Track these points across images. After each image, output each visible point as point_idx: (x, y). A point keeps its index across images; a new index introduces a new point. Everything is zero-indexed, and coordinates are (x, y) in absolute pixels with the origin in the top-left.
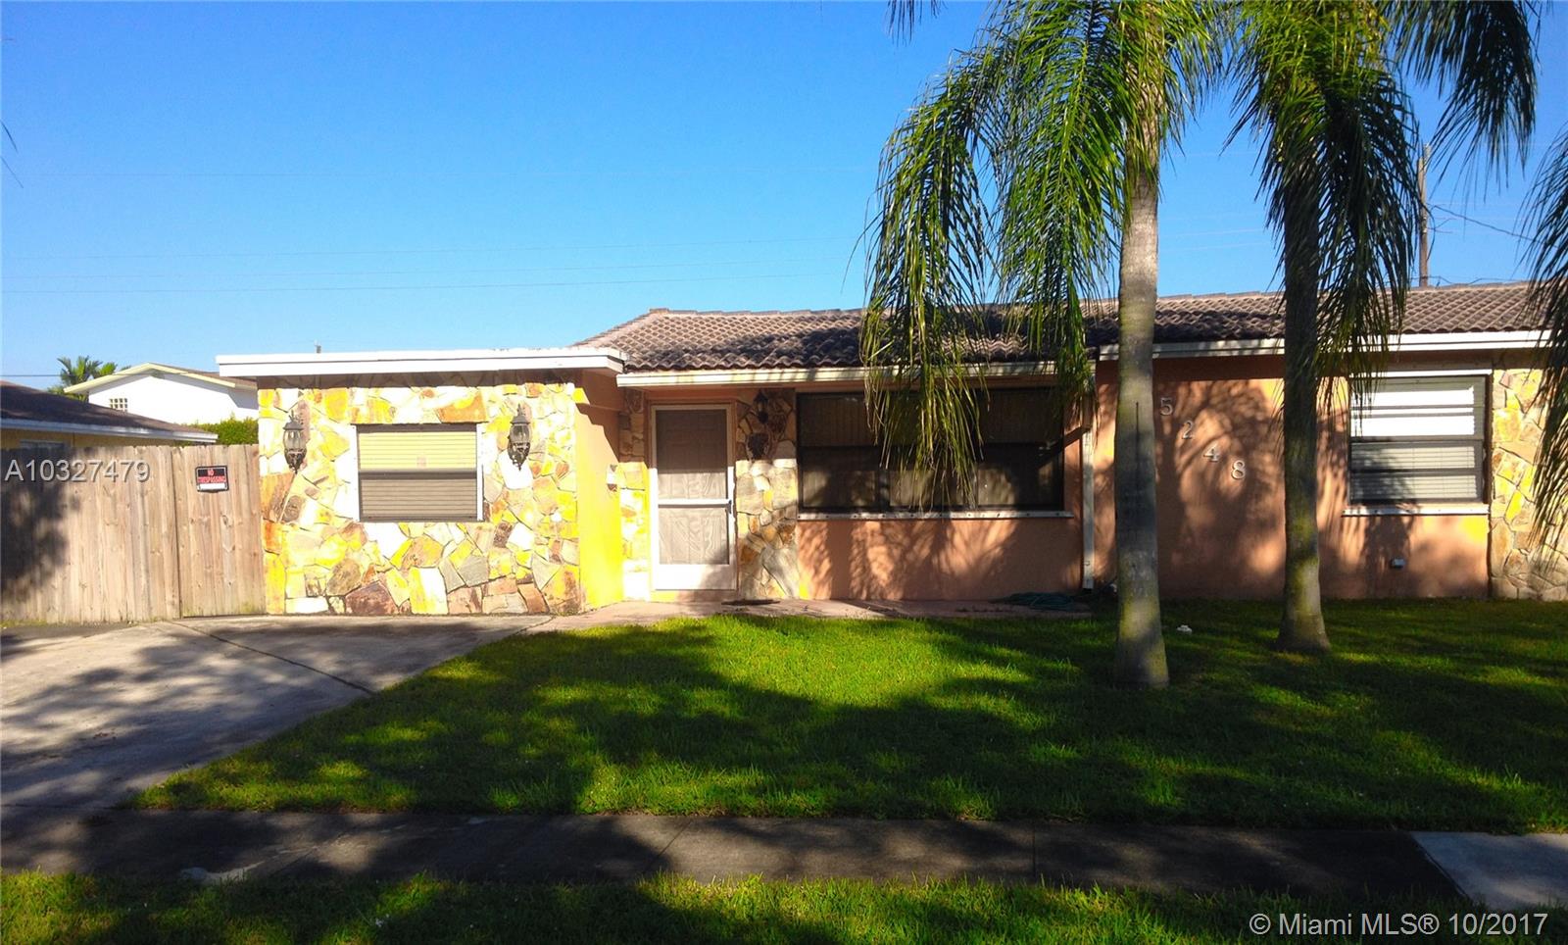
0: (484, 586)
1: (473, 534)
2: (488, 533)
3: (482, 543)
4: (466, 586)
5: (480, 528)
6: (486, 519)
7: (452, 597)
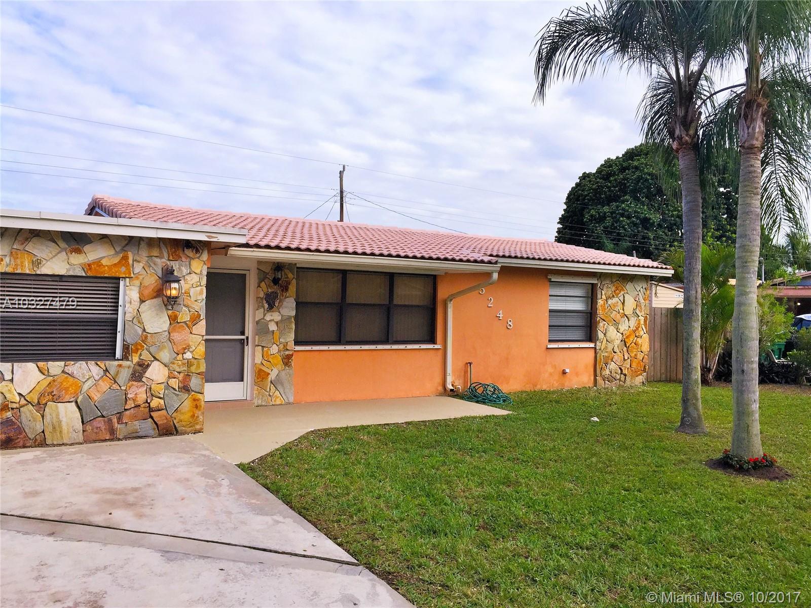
0: (120, 415)
1: (113, 371)
2: (126, 369)
3: (120, 379)
4: (103, 416)
5: (120, 366)
6: (125, 357)
7: (89, 428)
